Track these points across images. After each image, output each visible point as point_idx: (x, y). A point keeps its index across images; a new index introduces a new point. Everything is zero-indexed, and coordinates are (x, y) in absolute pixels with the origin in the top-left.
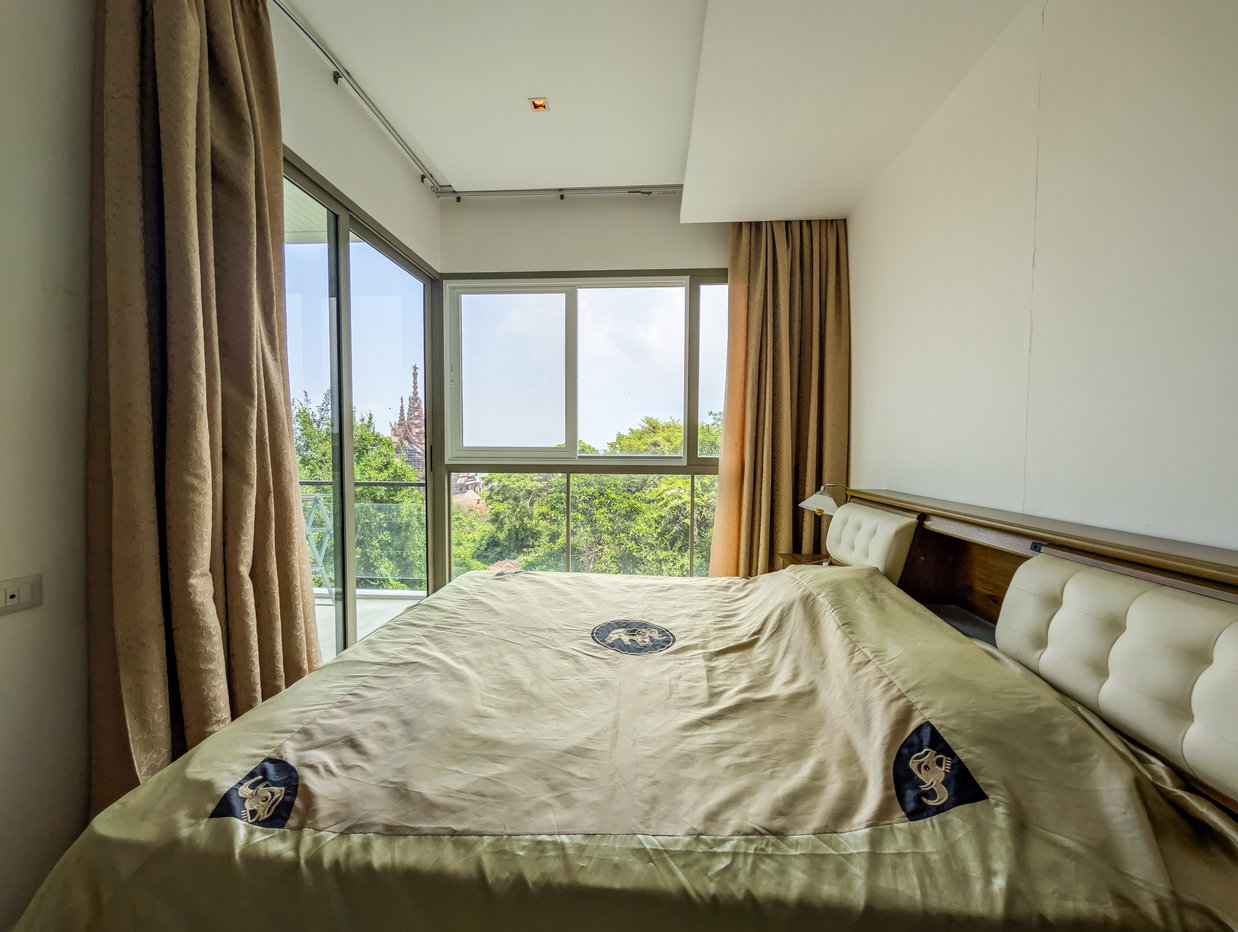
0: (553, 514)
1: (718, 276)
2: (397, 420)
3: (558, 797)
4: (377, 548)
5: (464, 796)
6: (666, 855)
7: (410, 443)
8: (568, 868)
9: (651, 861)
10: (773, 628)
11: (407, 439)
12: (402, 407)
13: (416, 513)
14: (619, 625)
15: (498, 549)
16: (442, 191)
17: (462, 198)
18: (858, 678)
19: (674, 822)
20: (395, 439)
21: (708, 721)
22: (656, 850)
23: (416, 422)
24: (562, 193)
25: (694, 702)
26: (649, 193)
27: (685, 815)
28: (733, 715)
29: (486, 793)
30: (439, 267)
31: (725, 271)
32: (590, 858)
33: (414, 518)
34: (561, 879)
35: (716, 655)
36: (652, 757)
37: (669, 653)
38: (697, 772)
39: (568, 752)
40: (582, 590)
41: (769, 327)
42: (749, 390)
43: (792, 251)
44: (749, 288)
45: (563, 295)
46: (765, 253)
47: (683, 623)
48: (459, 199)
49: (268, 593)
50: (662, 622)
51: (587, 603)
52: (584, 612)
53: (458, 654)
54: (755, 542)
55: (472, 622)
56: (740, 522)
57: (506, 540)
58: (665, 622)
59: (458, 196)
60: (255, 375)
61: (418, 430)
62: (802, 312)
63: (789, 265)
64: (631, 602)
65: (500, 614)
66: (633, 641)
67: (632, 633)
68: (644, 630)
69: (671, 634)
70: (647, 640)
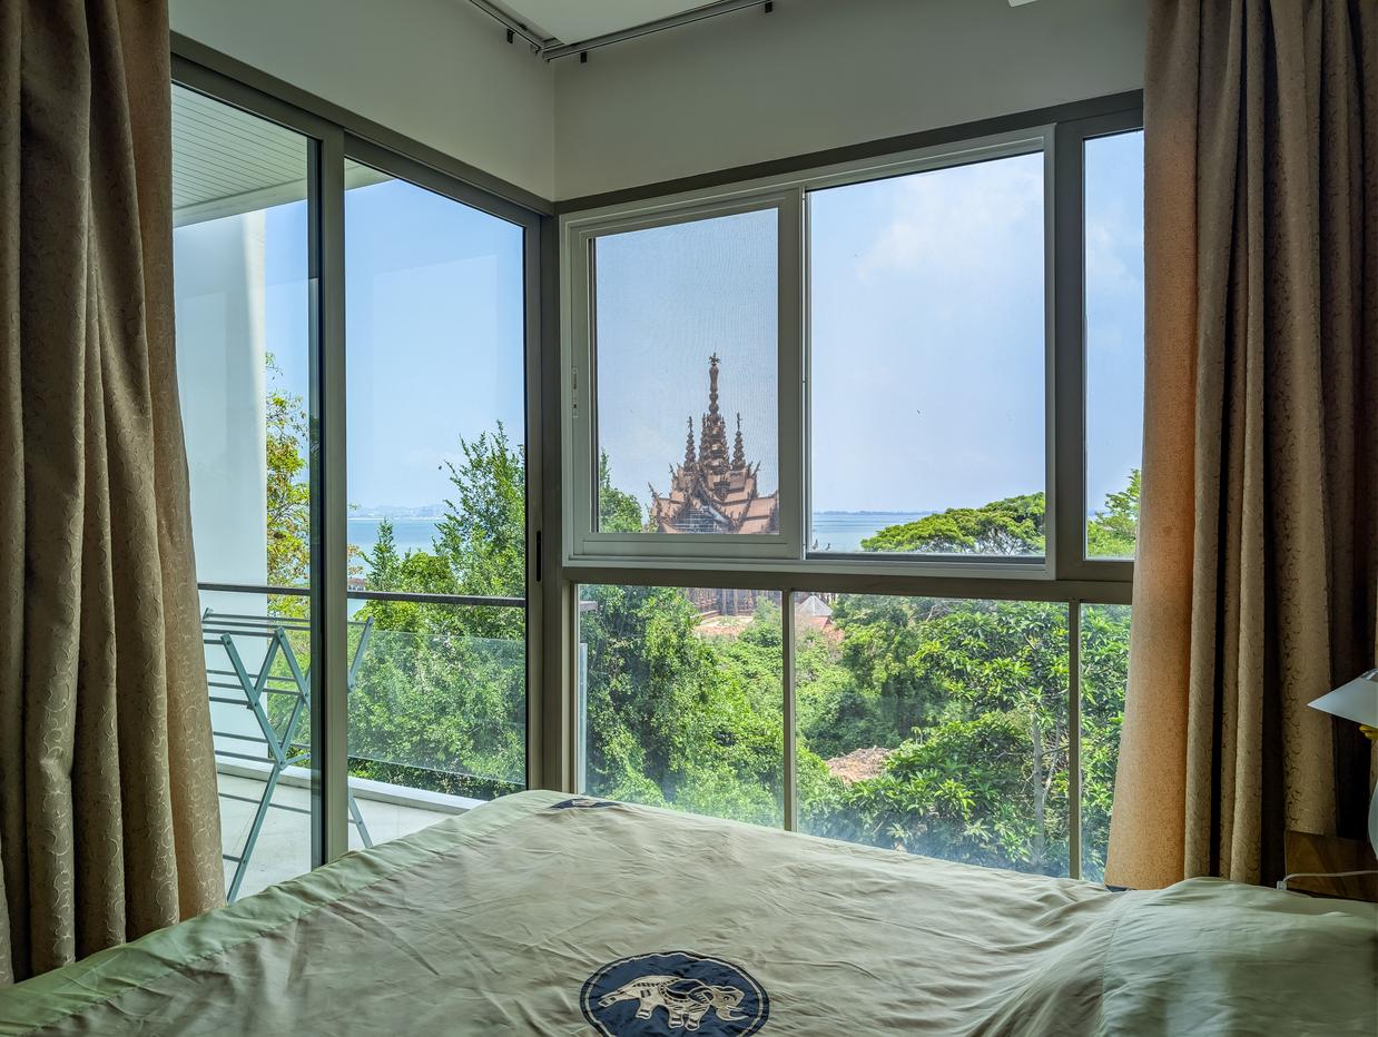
2: (682, 461)
4: (608, 705)
7: (704, 502)
11: (699, 495)
12: (691, 436)
13: (674, 640)
14: (652, 965)
15: (862, 724)
16: (548, 48)
17: (592, 52)
20: (680, 497)
23: (716, 463)
30: (548, 191)
33: (672, 651)
40: (683, 866)
41: (1250, 221)
42: (1199, 391)
43: (1324, 10)
44: (1198, 127)
45: (776, 209)
46: (1239, 31)
47: (823, 989)
48: (584, 57)
49: (101, 804)
50: (776, 975)
51: (663, 897)
52: (634, 919)
53: (309, 970)
54: (1225, 790)
55: (405, 908)
56: (1185, 732)
57: (878, 704)
58: (787, 977)
59: (582, 52)
60: (81, 441)
61: (717, 479)
62: (1363, 167)
63: (1316, 47)
64: (761, 913)
65: (468, 897)
66: (662, 1011)
67: (678, 992)
68: (713, 989)
69: (766, 1012)
70: (697, 1016)
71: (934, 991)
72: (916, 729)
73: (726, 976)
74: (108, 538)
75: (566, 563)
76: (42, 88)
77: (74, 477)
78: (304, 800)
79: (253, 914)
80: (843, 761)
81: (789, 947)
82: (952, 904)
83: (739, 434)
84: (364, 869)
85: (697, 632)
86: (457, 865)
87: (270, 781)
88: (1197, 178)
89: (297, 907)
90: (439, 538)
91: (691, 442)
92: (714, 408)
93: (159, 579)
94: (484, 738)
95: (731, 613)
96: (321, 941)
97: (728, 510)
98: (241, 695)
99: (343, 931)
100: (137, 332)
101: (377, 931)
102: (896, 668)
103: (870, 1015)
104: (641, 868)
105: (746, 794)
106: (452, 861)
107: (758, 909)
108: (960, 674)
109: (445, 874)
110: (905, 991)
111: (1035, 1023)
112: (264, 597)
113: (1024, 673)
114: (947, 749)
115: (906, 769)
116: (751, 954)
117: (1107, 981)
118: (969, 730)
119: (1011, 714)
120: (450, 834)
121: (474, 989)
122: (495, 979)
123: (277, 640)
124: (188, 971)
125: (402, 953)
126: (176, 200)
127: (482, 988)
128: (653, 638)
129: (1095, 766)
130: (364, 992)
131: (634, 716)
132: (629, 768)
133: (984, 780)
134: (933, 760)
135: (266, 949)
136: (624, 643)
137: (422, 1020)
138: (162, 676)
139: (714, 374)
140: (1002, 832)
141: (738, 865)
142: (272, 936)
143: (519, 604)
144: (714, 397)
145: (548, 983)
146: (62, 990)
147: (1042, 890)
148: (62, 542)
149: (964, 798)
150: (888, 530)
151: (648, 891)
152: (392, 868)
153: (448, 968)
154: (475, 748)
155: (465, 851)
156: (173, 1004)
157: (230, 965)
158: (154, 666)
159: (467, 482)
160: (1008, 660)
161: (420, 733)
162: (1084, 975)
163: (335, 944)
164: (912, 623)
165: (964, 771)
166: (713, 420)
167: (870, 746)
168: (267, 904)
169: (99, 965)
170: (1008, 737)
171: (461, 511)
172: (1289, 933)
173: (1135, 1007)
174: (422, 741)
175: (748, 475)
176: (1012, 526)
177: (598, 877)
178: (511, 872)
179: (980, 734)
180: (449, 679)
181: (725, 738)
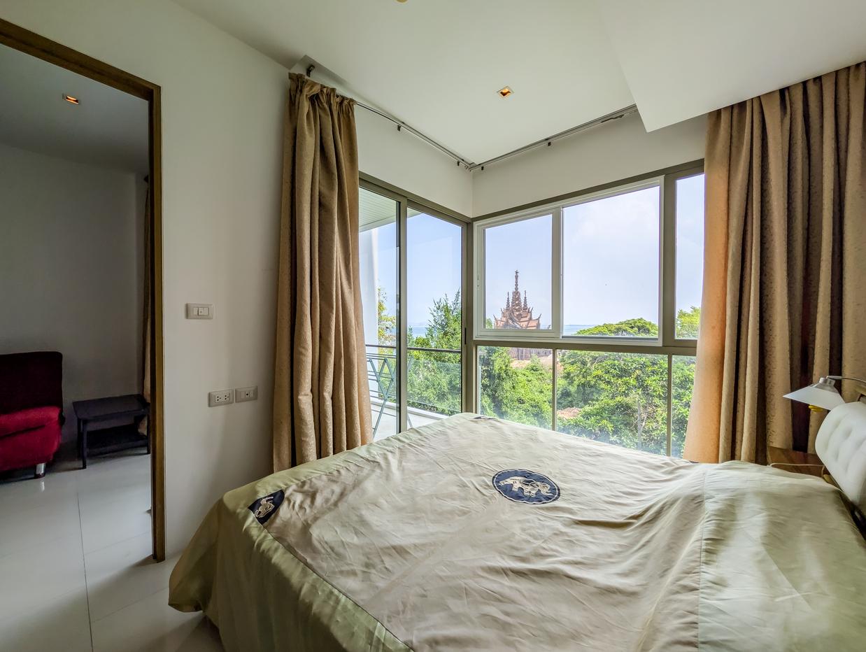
0: (606, 376)
1: (693, 168)
2: (505, 307)
3: (364, 572)
5: (326, 546)
6: (381, 647)
7: (513, 321)
8: (331, 616)
9: (371, 644)
10: (649, 517)
11: (511, 319)
12: (508, 299)
13: (504, 368)
14: (516, 473)
15: (570, 399)
16: (471, 166)
17: (485, 166)
18: (670, 601)
19: (407, 630)
20: (504, 319)
21: (510, 573)
22: (379, 640)
23: (517, 308)
24: (549, 141)
25: (516, 553)
26: (621, 116)
27: (418, 629)
28: (535, 578)
29: (335, 551)
30: (470, 214)
31: (702, 161)
32: (345, 618)
33: (503, 371)
34: (325, 620)
35: (577, 524)
36: (441, 578)
37: (542, 509)
38: (457, 606)
39: (394, 548)
40: (523, 441)
41: (754, 206)
42: (729, 273)
43: (791, 118)
44: (729, 171)
45: (551, 215)
46: (750, 131)
47: (579, 488)
48: (483, 168)
49: (340, 408)
50: (562, 481)
51: (516, 451)
52: (507, 457)
53: (404, 464)
54: (739, 428)
55: (430, 447)
56: (720, 405)
57: (575, 392)
58: (565, 482)
59: (482, 167)
60: (334, 297)
61: (518, 313)
62: (809, 180)
63: (787, 134)
64: (552, 459)
65: (450, 445)
66: (521, 489)
67: (527, 483)
68: (538, 483)
69: (559, 493)
70: (534, 492)
71: (624, 493)
72: (590, 402)
73: (543, 479)
74: (341, 327)
75: (474, 339)
76: (325, 191)
77: (333, 308)
78: (394, 413)
79: (384, 445)
80: (563, 412)
81: (565, 472)
82: (626, 462)
83: (525, 298)
84: (417, 434)
85: (511, 365)
86: (446, 435)
87: (383, 406)
88: (729, 191)
89: (398, 444)
90: (427, 332)
91: (508, 301)
92: (517, 289)
93: (355, 340)
94: (442, 396)
95: (522, 359)
96: (406, 455)
97: (522, 324)
98: (375, 378)
99: (412, 452)
100: (349, 264)
101: (423, 453)
102: (583, 380)
103: (600, 499)
104: (507, 440)
105: (528, 421)
106: (444, 433)
107: (551, 458)
108: (609, 383)
109: (442, 437)
110: (612, 492)
111: (673, 509)
112: (377, 348)
113: (634, 383)
114: (603, 409)
115: (587, 416)
116: (551, 473)
117: (705, 496)
118: (612, 403)
119: (628, 399)
120: (443, 425)
121: (456, 475)
122: (463, 472)
123: (385, 361)
124: (368, 460)
125: (432, 461)
126: (360, 224)
127: (459, 475)
128: (497, 367)
129: (663, 419)
130: (421, 472)
131: (490, 393)
132: (488, 410)
133: (618, 421)
134: (598, 413)
135: (390, 456)
136: (486, 368)
137: (440, 483)
138: (356, 370)
139: (517, 277)
140: (625, 440)
141: (542, 442)
142: (391, 452)
143: (459, 352)
144: (517, 285)
145: (480, 475)
146: (332, 462)
147: (663, 460)
148: (329, 327)
149: (610, 427)
150: (581, 331)
151: (510, 448)
152: (425, 434)
153: (446, 467)
154: (438, 400)
155: (448, 430)
156: (365, 470)
157: (379, 459)
158: (354, 366)
159: (435, 314)
160: (628, 378)
161: (421, 394)
162: (695, 492)
163: (410, 456)
164: (589, 365)
165: (610, 417)
166: (516, 293)
167: (573, 407)
168: (389, 442)
169: (341, 456)
170: (627, 407)
171: (433, 323)
172: (790, 485)
173: (720, 507)
174: (421, 397)
175: (529, 312)
176: (629, 330)
177: (493, 442)
178: (464, 438)
179: (616, 405)
180: (429, 377)
181: (521, 401)
